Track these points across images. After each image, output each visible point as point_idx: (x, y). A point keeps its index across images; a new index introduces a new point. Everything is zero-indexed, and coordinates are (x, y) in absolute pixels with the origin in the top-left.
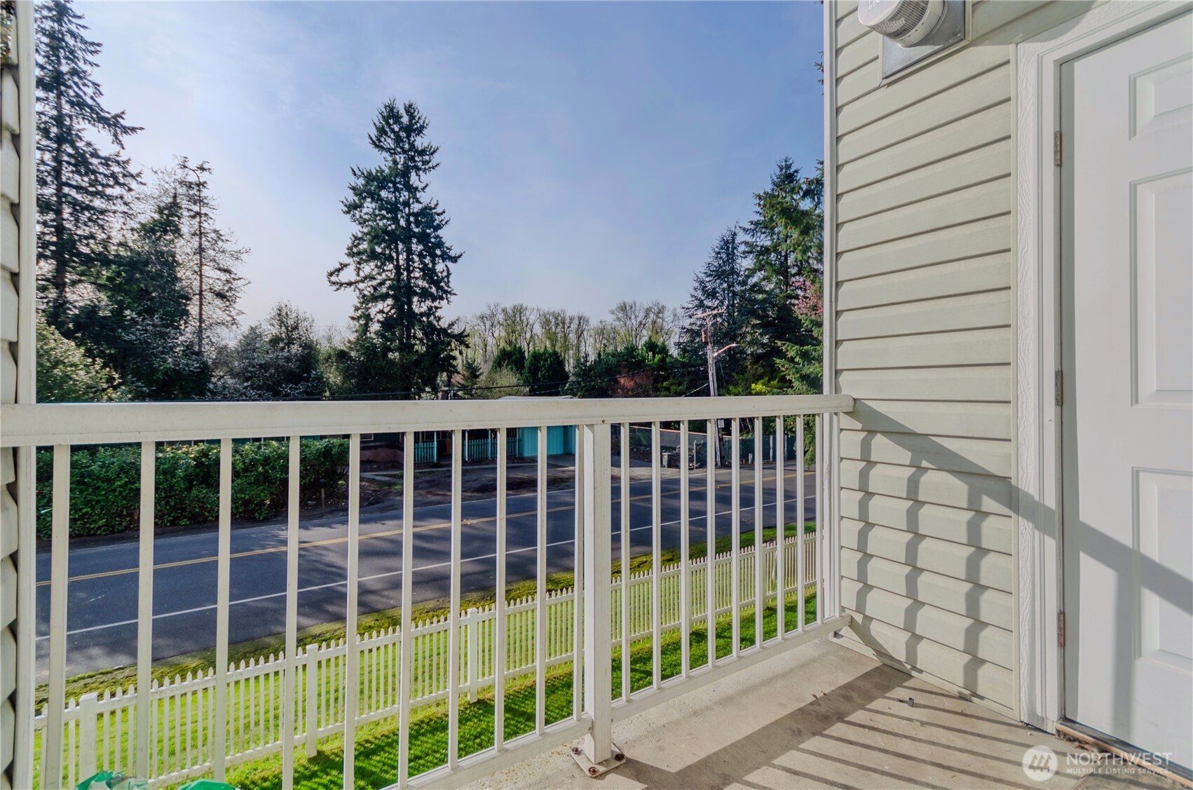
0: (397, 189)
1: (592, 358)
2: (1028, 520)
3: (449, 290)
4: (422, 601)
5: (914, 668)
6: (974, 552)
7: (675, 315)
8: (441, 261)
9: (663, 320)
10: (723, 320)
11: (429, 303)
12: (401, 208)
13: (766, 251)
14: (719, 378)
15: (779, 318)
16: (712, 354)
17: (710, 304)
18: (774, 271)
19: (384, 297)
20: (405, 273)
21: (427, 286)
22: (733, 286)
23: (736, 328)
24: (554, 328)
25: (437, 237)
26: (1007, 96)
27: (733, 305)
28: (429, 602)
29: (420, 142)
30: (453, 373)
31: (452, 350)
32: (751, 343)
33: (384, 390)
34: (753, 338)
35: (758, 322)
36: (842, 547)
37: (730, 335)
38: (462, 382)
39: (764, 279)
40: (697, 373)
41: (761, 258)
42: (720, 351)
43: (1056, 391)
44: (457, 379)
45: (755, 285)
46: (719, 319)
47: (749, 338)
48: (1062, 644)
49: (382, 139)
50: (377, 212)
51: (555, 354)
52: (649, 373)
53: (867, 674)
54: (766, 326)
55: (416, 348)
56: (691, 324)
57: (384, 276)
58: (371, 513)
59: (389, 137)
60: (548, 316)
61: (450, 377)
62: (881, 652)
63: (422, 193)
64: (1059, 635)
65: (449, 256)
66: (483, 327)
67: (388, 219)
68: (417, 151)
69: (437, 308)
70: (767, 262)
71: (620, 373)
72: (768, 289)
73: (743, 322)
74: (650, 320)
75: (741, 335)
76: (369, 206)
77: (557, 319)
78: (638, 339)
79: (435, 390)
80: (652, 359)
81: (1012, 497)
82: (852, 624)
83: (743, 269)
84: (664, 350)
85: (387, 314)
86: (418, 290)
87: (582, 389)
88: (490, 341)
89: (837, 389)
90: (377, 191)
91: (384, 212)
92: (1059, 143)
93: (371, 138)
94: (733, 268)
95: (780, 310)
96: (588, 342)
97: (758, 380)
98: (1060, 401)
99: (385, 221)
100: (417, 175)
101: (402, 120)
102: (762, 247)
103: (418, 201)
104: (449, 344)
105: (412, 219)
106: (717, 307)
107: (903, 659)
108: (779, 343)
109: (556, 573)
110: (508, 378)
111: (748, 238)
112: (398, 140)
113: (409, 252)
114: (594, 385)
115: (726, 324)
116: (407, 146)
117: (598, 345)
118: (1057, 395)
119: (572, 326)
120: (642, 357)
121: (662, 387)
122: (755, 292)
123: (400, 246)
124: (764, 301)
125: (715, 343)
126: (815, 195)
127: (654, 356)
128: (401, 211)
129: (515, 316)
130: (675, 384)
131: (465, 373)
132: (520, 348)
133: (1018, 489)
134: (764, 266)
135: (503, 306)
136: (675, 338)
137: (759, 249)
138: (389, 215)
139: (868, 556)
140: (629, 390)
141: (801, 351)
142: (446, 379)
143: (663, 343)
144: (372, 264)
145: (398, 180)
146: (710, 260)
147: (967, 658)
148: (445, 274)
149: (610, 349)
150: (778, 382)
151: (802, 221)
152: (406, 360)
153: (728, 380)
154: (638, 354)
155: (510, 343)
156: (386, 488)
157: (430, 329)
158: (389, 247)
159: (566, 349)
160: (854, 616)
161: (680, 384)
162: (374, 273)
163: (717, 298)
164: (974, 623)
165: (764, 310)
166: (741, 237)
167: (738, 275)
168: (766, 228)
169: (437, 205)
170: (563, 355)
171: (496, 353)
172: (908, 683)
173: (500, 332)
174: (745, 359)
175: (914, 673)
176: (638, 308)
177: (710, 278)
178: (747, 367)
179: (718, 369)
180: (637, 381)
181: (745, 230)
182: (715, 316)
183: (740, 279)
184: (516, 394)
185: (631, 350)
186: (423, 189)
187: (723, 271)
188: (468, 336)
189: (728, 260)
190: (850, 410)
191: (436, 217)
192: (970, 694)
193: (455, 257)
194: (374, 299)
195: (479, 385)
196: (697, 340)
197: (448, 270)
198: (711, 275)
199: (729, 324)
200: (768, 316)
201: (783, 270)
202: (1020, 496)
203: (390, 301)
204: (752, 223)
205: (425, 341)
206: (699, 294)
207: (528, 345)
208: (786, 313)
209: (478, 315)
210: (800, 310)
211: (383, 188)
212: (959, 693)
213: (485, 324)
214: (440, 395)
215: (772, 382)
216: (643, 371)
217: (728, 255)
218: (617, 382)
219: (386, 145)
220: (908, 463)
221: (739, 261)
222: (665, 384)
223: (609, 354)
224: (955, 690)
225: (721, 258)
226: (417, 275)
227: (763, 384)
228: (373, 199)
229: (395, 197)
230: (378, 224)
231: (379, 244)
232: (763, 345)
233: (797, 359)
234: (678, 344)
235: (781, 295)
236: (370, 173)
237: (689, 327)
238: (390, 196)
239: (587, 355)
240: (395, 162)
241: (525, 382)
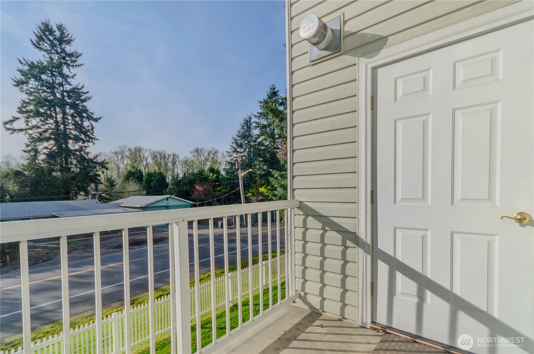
0: (53, 75)
1: (181, 176)
2: (362, 249)
3: (93, 137)
4: (82, 312)
5: (323, 311)
6: (344, 263)
7: (223, 155)
8: (87, 120)
9: (217, 157)
10: (246, 158)
11: (80, 144)
12: (57, 87)
13: (264, 127)
14: (244, 185)
15: (270, 158)
16: (241, 174)
17: (239, 150)
18: (269, 136)
19: (48, 139)
20: (62, 126)
21: (78, 134)
22: (250, 142)
23: (252, 162)
24: (159, 160)
25: (83, 106)
26: (355, 79)
27: (250, 151)
28: (87, 312)
29: (69, 49)
30: (99, 183)
31: (97, 171)
32: (259, 169)
33: (50, 194)
34: (260, 167)
35: (262, 159)
36: (296, 265)
37: (249, 165)
38: (105, 189)
39: (264, 140)
40: (234, 183)
41: (263, 130)
42: (245, 173)
43: (371, 199)
44: (101, 187)
45: (260, 142)
46: (244, 158)
47: (258, 167)
48: (372, 295)
49: (41, 43)
50: (39, 87)
51: (160, 173)
52: (211, 183)
53: (306, 317)
54: (265, 161)
55: (72, 169)
56: (231, 160)
57: (47, 127)
58: (45, 266)
59: (46, 43)
60: (155, 154)
61: (96, 186)
62: (311, 307)
63: (72, 79)
64: (371, 291)
65: (92, 118)
66: (116, 158)
67: (48, 93)
68: (66, 54)
69: (86, 147)
70: (265, 132)
71: (196, 183)
72: (266, 144)
73: (255, 159)
74: (210, 157)
75: (254, 165)
76: (33, 83)
77: (161, 155)
78: (205, 166)
79: (87, 193)
80: (212, 176)
81: (357, 240)
82: (300, 296)
83: (254, 135)
84: (218, 172)
85: (50, 149)
86: (72, 136)
87: (176, 192)
88: (121, 166)
89: (293, 197)
90: (39, 75)
91: (45, 88)
92: (372, 101)
93: (32, 42)
94: (250, 134)
95: (271, 154)
96: (178, 167)
97: (262, 186)
98: (372, 202)
99: (46, 94)
100: (68, 68)
101: (55, 33)
102: (263, 125)
103: (69, 84)
104: (95, 167)
105: (65, 94)
106: (243, 152)
107: (319, 308)
108: (271, 170)
109: (164, 286)
110: (133, 186)
111: (256, 120)
112: (53, 45)
113: (64, 113)
114: (183, 190)
115: (247, 160)
116: (59, 50)
117: (184, 169)
118: (371, 200)
119: (169, 159)
120: (207, 175)
121: (218, 190)
122: (260, 145)
123: (58, 110)
124: (264, 150)
125: (242, 169)
126: (285, 105)
127: (213, 175)
128: (57, 88)
129: (136, 153)
130: (224, 188)
131: (107, 184)
132: (140, 170)
133: (359, 237)
134: (264, 134)
135: (129, 147)
136: (223, 167)
137: (262, 125)
138: (49, 90)
139: (306, 268)
140: (201, 192)
141: (280, 174)
142: (94, 187)
143: (218, 168)
144: (38, 119)
145: (54, 70)
146: (239, 129)
147: (341, 304)
148: (90, 128)
149: (191, 171)
150: (271, 187)
151: (280, 116)
152: (66, 176)
153: (249, 186)
154: (205, 174)
155: (134, 167)
156: (55, 251)
157: (82, 160)
158: (49, 109)
159: (167, 171)
160: (300, 293)
161: (226, 188)
162: (39, 124)
163: (243, 148)
164: (344, 291)
165: (264, 154)
166: (254, 119)
167: (252, 137)
168: (265, 116)
169: (83, 87)
170: (165, 174)
171: (125, 173)
172: (321, 318)
173: (127, 161)
174: (256, 176)
175: (323, 313)
176: (204, 151)
177: (240, 138)
178: (257, 180)
179: (244, 181)
180: (205, 187)
181: (255, 116)
182: (242, 156)
183: (253, 139)
184: (138, 195)
185: (201, 172)
186: (73, 77)
187: (246, 135)
188: (107, 163)
189: (248, 130)
190: (299, 206)
191: (82, 94)
192: (342, 318)
193: (96, 119)
194: (40, 140)
195: (115, 190)
196: (234, 168)
197: (92, 126)
198: (240, 137)
199: (248, 160)
200: (266, 157)
201: (272, 136)
202: (359, 240)
203: (52, 142)
204: (258, 113)
205: (79, 166)
206: (234, 145)
207: (145, 168)
208: (273, 156)
209: (113, 151)
210: (279, 156)
211: (44, 73)
212: (339, 318)
213: (117, 157)
214: (90, 196)
215: (268, 187)
216: (208, 182)
217: (248, 127)
218: (194, 188)
219: (43, 47)
220: (321, 228)
221: (253, 131)
222: (218, 189)
223: (190, 174)
224: (337, 317)
225: (244, 129)
226: (71, 127)
227: (265, 188)
228: (36, 79)
229: (53, 80)
230: (40, 95)
231: (42, 107)
232: (264, 170)
233: (279, 178)
234: (225, 169)
235: (272, 147)
236: (33, 63)
237: (230, 161)
238: (49, 79)
239: (178, 174)
240: (51, 59)
241: (144, 188)
